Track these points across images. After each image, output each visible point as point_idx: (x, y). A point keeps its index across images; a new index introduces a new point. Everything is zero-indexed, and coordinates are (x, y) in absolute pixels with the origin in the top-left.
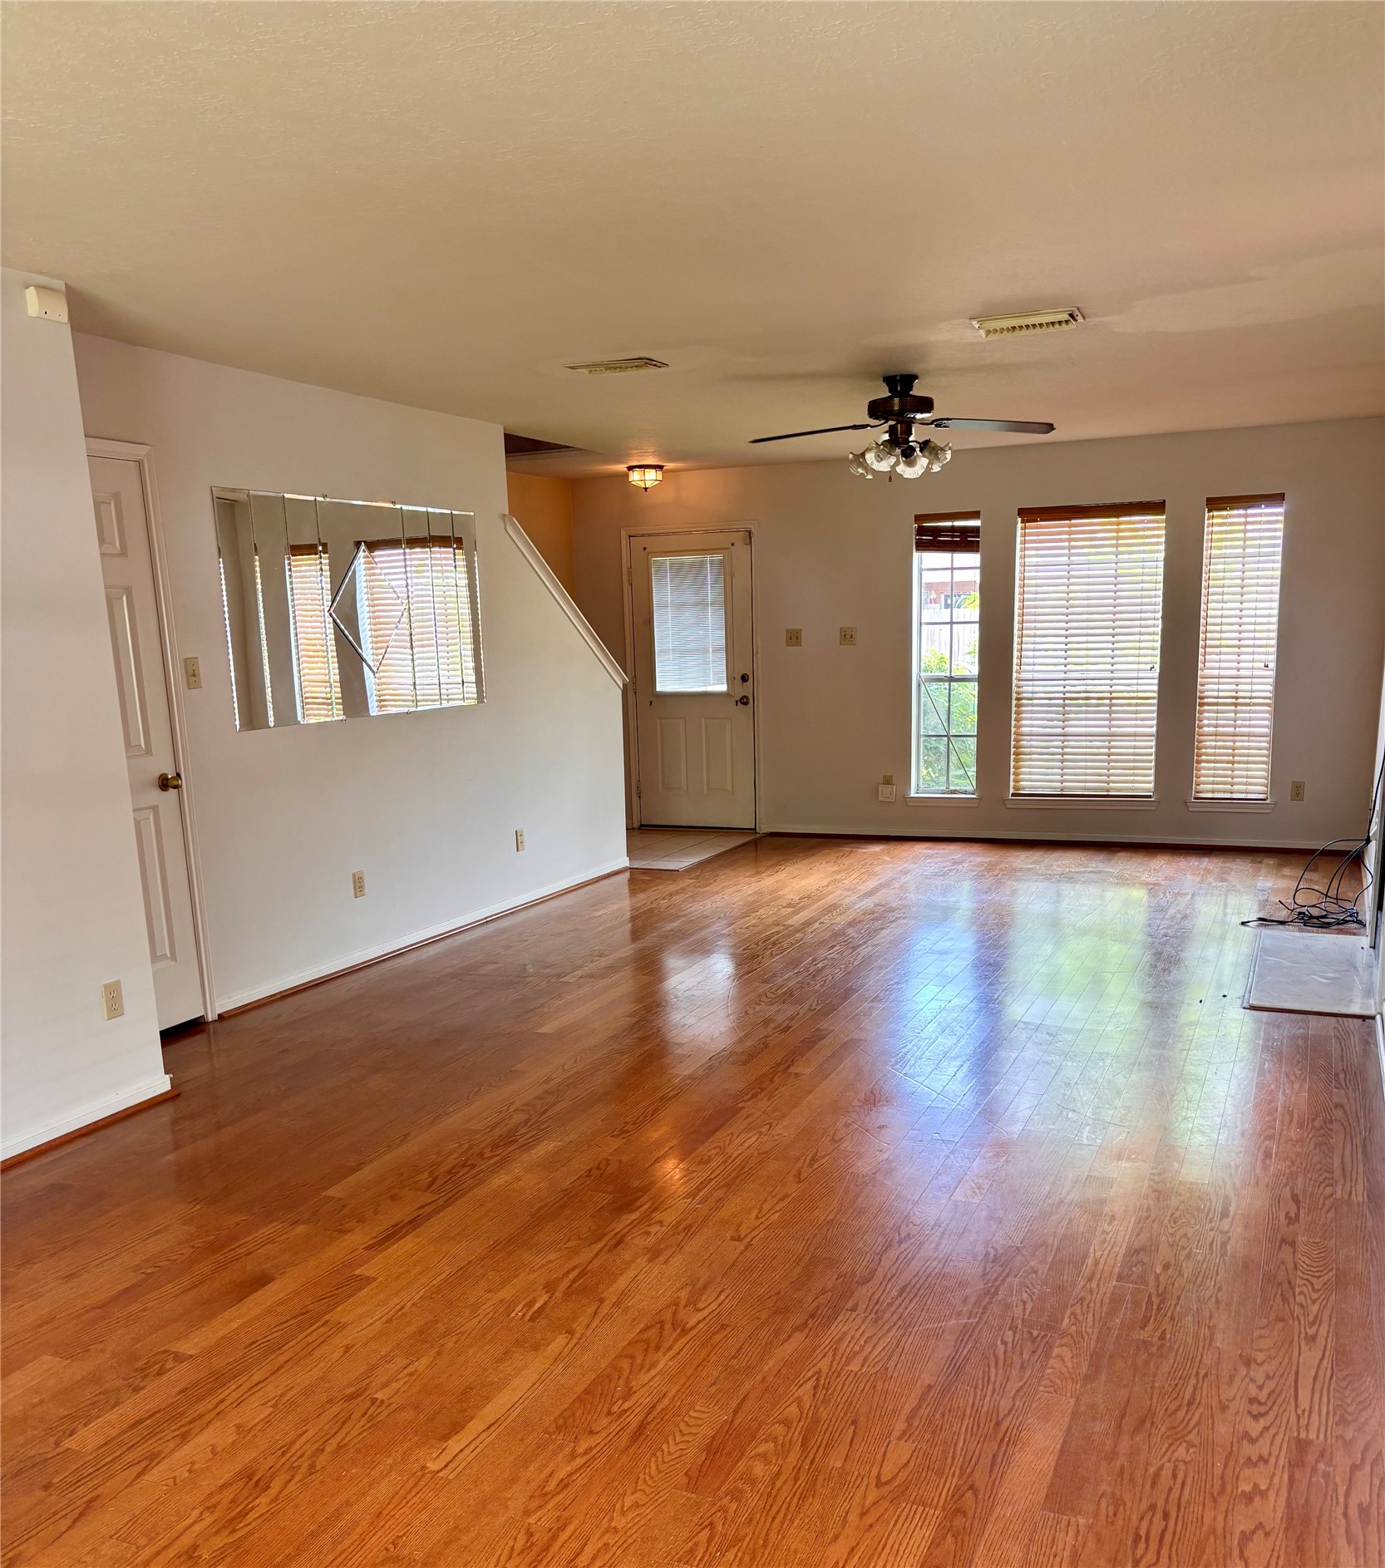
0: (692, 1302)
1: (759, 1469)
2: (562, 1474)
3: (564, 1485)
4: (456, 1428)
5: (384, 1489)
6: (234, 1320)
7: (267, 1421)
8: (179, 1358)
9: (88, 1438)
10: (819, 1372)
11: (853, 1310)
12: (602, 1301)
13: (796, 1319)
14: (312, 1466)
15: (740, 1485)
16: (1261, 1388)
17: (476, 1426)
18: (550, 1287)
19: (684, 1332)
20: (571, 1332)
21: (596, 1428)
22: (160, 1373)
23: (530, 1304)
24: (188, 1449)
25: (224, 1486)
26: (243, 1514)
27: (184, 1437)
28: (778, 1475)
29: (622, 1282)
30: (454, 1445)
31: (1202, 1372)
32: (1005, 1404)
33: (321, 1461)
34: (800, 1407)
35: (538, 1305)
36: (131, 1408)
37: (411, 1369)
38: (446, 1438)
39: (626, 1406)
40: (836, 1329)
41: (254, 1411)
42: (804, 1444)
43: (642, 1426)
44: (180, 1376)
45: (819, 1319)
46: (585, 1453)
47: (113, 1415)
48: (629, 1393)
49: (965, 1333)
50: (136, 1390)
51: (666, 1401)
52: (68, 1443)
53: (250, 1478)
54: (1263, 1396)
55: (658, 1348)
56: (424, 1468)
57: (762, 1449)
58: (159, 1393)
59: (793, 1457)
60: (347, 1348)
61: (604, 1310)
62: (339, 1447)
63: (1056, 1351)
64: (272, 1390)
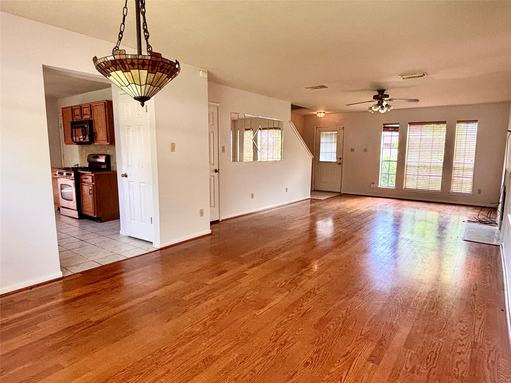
0: (318, 289)
1: (331, 327)
2: (286, 320)
3: (285, 323)
4: (263, 307)
5: (246, 318)
6: (218, 279)
7: (223, 300)
8: (207, 285)
9: (187, 297)
10: (348, 308)
11: (357, 296)
12: (297, 286)
13: (343, 296)
14: (231, 310)
15: (327, 330)
16: (464, 328)
17: (266, 308)
18: (286, 281)
19: (316, 295)
20: (290, 291)
21: (294, 312)
22: (203, 287)
23: (282, 284)
24: (206, 303)
25: (213, 311)
26: (216, 318)
27: (206, 300)
28: (336, 329)
29: (302, 283)
30: (262, 310)
31: (448, 322)
32: (394, 322)
33: (233, 309)
34: (343, 315)
35: (283, 284)
36: (196, 293)
37: (254, 293)
38: (260, 309)
39: (301, 308)
40: (353, 299)
41: (221, 297)
42: (343, 323)
43: (305, 313)
44: (207, 288)
45: (349, 296)
46: (291, 317)
47: (192, 294)
48: (302, 306)
49: (385, 304)
50: (198, 290)
51: (311, 309)
52: (184, 298)
53: (218, 310)
54: (465, 330)
55: (309, 297)
56: (255, 314)
57: (333, 322)
58: (202, 291)
59: (340, 326)
60: (241, 287)
61: (298, 287)
62: (238, 307)
63: (409, 312)
64: (224, 294)
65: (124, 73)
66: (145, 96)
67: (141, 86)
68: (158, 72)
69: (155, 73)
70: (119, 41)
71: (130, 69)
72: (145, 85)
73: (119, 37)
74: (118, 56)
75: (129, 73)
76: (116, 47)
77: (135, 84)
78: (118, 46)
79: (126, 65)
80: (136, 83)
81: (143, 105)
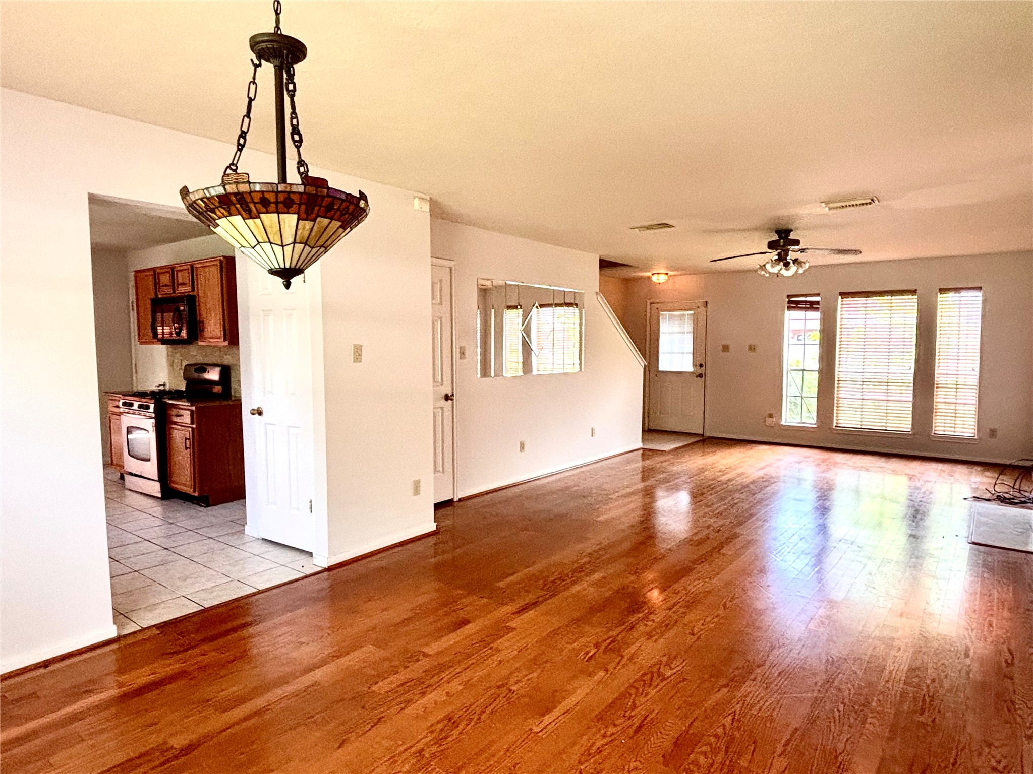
0: (668, 664)
1: (702, 760)
2: (598, 744)
3: (599, 751)
4: (548, 711)
5: (511, 737)
6: (452, 639)
7: (461, 692)
8: (425, 655)
9: (383, 686)
10: (735, 712)
11: (754, 680)
12: (623, 657)
13: (722, 681)
14: (479, 719)
15: (691, 767)
16: (999, 762)
17: (556, 712)
18: (597, 645)
19: (664, 679)
20: (607, 670)
21: (617, 722)
22: (418, 660)
23: (587, 653)
24: (424, 701)
25: (438, 722)
26: (446, 738)
27: (423, 694)
28: (712, 765)
29: (633, 649)
30: (547, 719)
31: (961, 746)
32: (840, 746)
33: (484, 716)
34: (724, 729)
35: (590, 654)
36: (402, 677)
37: (529, 677)
38: (543, 715)
39: (633, 713)
40: (744, 689)
41: (455, 686)
42: (726, 752)
43: (640, 726)
44: (424, 663)
45: (735, 682)
46: (611, 735)
47: (393, 678)
48: (634, 707)
49: (815, 702)
50: (406, 667)
51: (654, 714)
52: (375, 688)
53: (450, 720)
54: (1000, 767)
55: (650, 685)
56: (531, 730)
57: (704, 749)
58: (416, 669)
59: (719, 758)
60: (500, 662)
61: (623, 662)
62: (492, 713)
63: (869, 720)
64: (465, 677)
65: (246, 221)
66: (293, 266)
67: (283, 246)
68: (322, 217)
69: (314, 220)
70: (239, 152)
71: (259, 213)
72: (292, 245)
73: (239, 144)
74: (234, 186)
75: (258, 221)
76: (232, 164)
77: (271, 243)
78: (235, 162)
79: (252, 206)
80: (272, 241)
81: (288, 285)
